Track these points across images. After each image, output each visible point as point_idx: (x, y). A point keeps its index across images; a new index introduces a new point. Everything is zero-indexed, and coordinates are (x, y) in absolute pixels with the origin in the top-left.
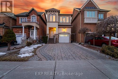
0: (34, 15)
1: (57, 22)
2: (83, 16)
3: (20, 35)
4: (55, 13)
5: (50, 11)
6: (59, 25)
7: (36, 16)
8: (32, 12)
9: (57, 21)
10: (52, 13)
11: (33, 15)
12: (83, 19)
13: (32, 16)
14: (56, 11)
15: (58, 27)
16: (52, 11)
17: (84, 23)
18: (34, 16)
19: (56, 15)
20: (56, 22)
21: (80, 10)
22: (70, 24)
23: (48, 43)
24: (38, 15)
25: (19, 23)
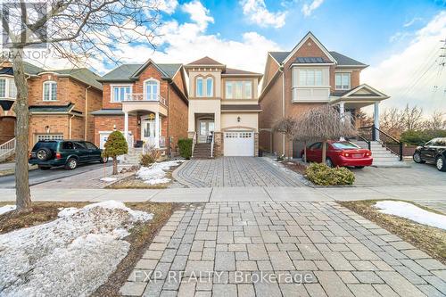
0: (152, 79)
1: (218, 98)
2: (291, 83)
4: (213, 74)
5: (197, 68)
6: (223, 107)
7: (157, 81)
8: (146, 72)
9: (218, 94)
10: (202, 73)
11: (148, 80)
12: (290, 90)
13: (147, 83)
14: (214, 69)
15: (222, 113)
16: (202, 68)
17: (293, 101)
18: (153, 83)
19: (214, 78)
20: (214, 98)
21: (283, 66)
22: (257, 103)
23: (195, 158)
24: (164, 79)
25: (111, 102)
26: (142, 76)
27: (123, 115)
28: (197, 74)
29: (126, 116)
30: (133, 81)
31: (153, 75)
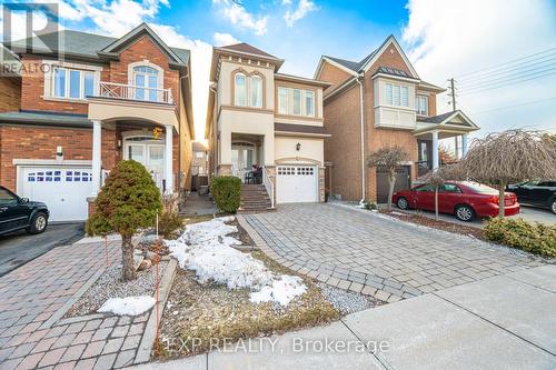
0: (146, 62)
1: (270, 112)
2: (373, 99)
3: (53, 171)
4: (260, 70)
5: (235, 57)
6: (278, 126)
7: (159, 68)
9: (270, 106)
10: (244, 67)
11: (140, 64)
12: (371, 110)
13: (136, 68)
14: (264, 62)
16: (245, 59)
17: (376, 125)
18: (150, 70)
20: (263, 110)
21: (360, 73)
22: (321, 124)
24: (172, 67)
25: (46, 96)
26: (123, 54)
27: (90, 127)
28: (236, 66)
29: (97, 129)
30: (105, 61)
31: (150, 57)
